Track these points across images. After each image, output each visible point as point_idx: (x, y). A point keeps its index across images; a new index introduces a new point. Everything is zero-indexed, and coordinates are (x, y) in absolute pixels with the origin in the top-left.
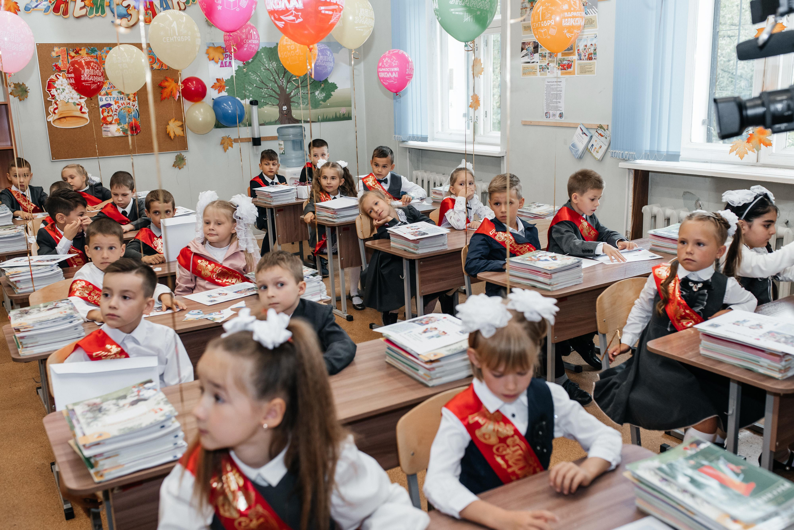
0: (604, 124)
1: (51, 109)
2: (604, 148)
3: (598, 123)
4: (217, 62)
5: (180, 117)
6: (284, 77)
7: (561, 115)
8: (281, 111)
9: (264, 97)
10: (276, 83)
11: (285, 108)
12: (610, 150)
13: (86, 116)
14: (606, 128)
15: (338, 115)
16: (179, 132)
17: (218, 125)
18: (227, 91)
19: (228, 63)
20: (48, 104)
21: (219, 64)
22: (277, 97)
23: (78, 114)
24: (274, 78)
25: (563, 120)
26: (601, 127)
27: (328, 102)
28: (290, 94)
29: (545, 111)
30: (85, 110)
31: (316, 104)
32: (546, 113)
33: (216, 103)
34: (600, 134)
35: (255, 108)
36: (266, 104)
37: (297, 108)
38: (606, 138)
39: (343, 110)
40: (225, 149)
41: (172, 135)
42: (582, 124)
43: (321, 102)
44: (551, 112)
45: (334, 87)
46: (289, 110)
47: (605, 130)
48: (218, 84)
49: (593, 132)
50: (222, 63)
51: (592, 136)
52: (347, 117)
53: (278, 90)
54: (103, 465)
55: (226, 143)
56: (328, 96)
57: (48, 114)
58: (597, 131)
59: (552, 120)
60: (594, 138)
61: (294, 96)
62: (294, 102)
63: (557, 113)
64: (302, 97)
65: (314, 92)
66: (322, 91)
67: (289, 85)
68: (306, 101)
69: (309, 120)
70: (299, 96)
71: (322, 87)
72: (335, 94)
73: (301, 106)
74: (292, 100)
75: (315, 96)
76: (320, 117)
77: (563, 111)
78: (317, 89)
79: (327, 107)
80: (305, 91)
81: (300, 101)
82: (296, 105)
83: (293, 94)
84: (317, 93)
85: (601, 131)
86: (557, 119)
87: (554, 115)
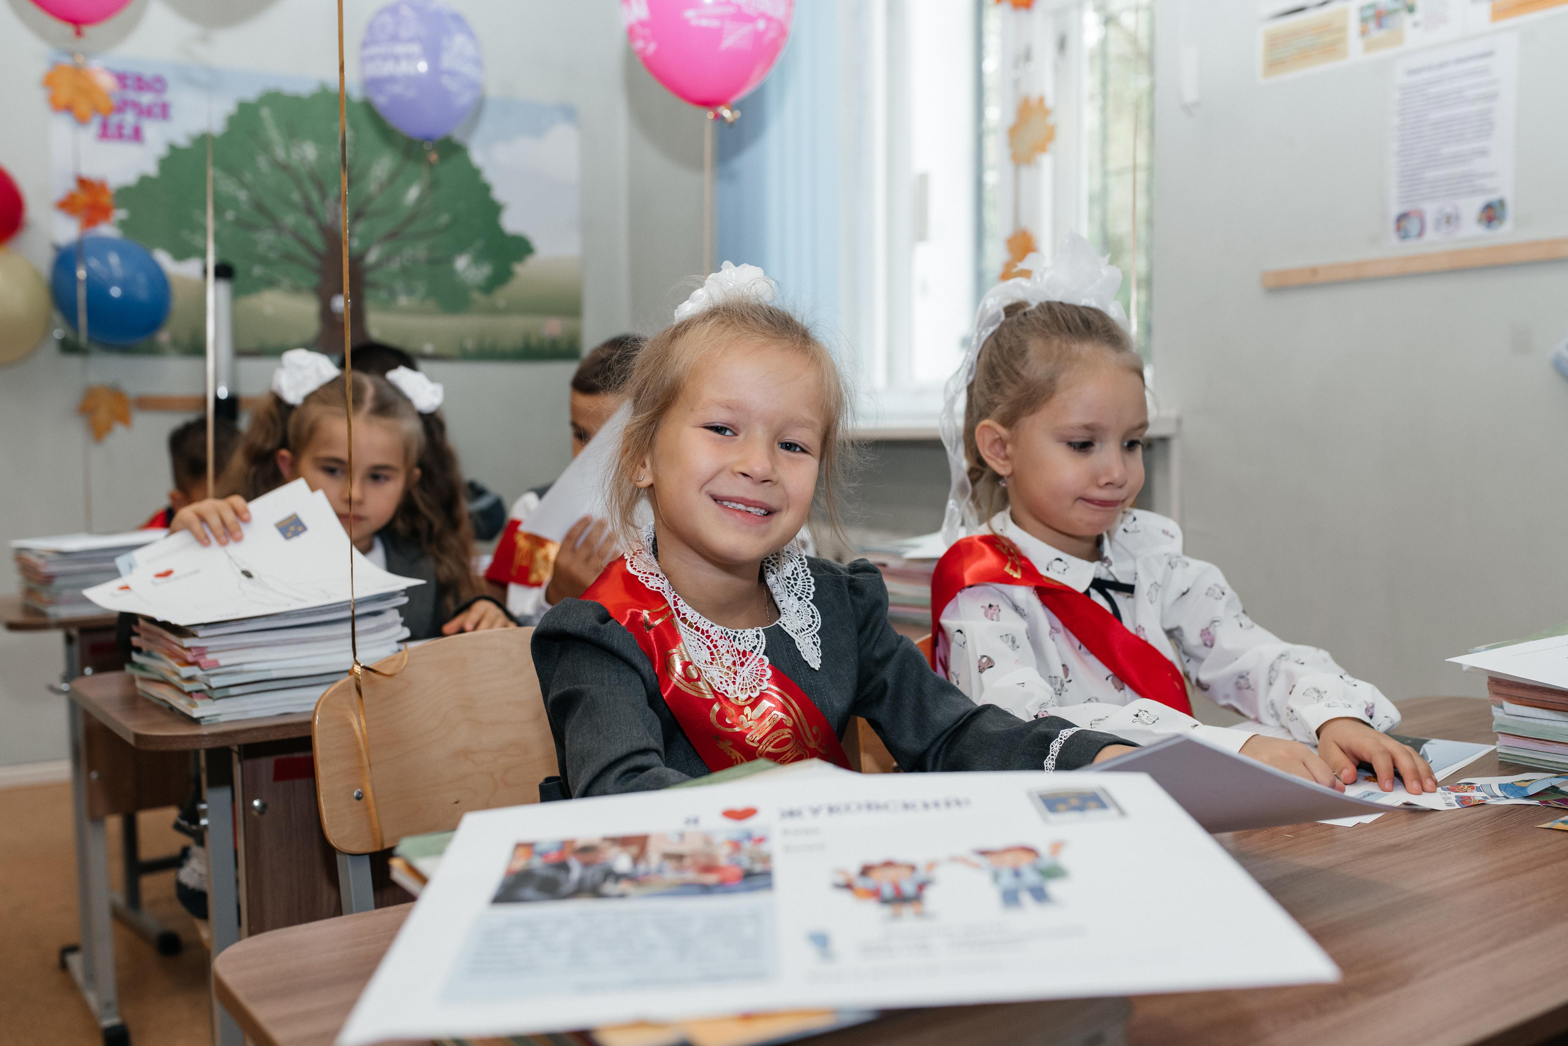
4: (82, 121)
7: (1492, 214)
8: (326, 314)
9: (264, 261)
10: (310, 211)
11: (341, 304)
15: (534, 342)
18: (123, 225)
19: (128, 131)
21: (94, 128)
22: (314, 261)
24: (306, 198)
25: (1506, 232)
27: (502, 296)
28: (364, 255)
29: (1395, 210)
31: (454, 299)
32: (1402, 218)
33: (68, 259)
36: (270, 283)
37: (388, 306)
39: (552, 329)
40: (99, 432)
43: (477, 296)
44: (1431, 210)
45: (521, 247)
46: (357, 313)
48: (83, 198)
50: (105, 126)
52: (566, 352)
53: (317, 241)
55: (103, 411)
56: (501, 277)
59: (1433, 244)
61: (378, 265)
62: (375, 285)
63: (1471, 207)
64: (406, 273)
65: (449, 260)
66: (478, 259)
67: (361, 227)
68: (421, 287)
69: (428, 348)
70: (395, 266)
71: (479, 244)
72: (524, 270)
73: (403, 301)
74: (370, 277)
75: (452, 272)
76: (470, 345)
77: (1506, 192)
78: (461, 250)
79: (494, 311)
80: (419, 251)
81: (399, 285)
82: (383, 295)
83: (372, 257)
84: (462, 263)
86: (1471, 236)
87: (1450, 219)
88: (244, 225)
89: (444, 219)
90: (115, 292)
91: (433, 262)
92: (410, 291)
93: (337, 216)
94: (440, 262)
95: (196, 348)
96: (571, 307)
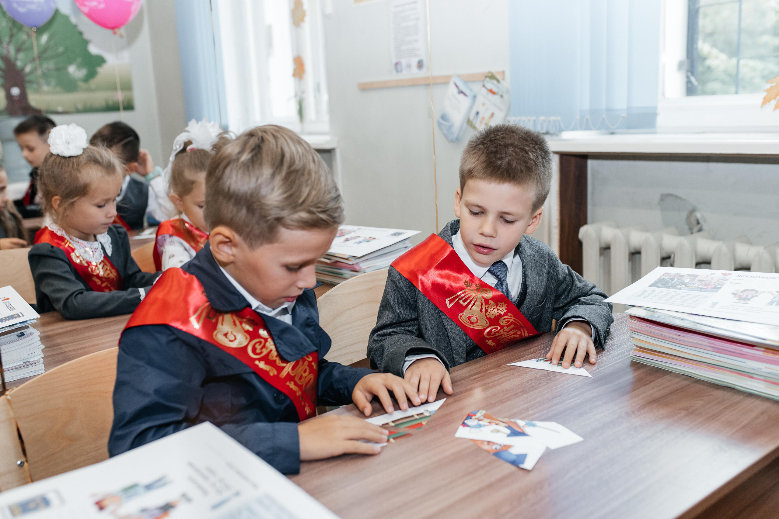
0: (496, 69)
2: (499, 115)
3: (485, 69)
6: (10, 42)
7: (420, 65)
8: (9, 96)
11: (15, 91)
12: (511, 118)
14: (499, 77)
15: (110, 103)
22: (2, 74)
25: (424, 72)
26: (492, 77)
27: (93, 83)
28: (22, 70)
29: (394, 61)
31: (70, 86)
32: (397, 64)
34: (491, 91)
37: (38, 91)
38: (502, 96)
39: (120, 96)
42: (459, 76)
43: (81, 84)
44: (404, 62)
45: (100, 61)
46: (23, 95)
47: (498, 81)
49: (477, 88)
51: (475, 97)
52: (126, 106)
53: (1, 63)
56: (91, 74)
58: (484, 86)
59: (405, 75)
60: (480, 101)
61: (31, 72)
62: (31, 82)
63: (414, 62)
64: (45, 75)
65: (65, 68)
66: (79, 67)
67: (21, 56)
68: (53, 82)
69: (60, 109)
70: (39, 72)
71: (79, 60)
72: (102, 71)
73: (45, 88)
74: (28, 78)
75: (67, 74)
76: (80, 106)
77: (423, 57)
78: (70, 62)
79: (90, 90)
80: (50, 65)
81: (42, 81)
82: (35, 86)
83: (28, 69)
84: (72, 69)
85: (491, 85)
86: (415, 73)
87: (409, 66)
89: (61, 49)
91: (58, 69)
92: (48, 84)
93: (8, 51)
94: (61, 69)
96: (127, 87)
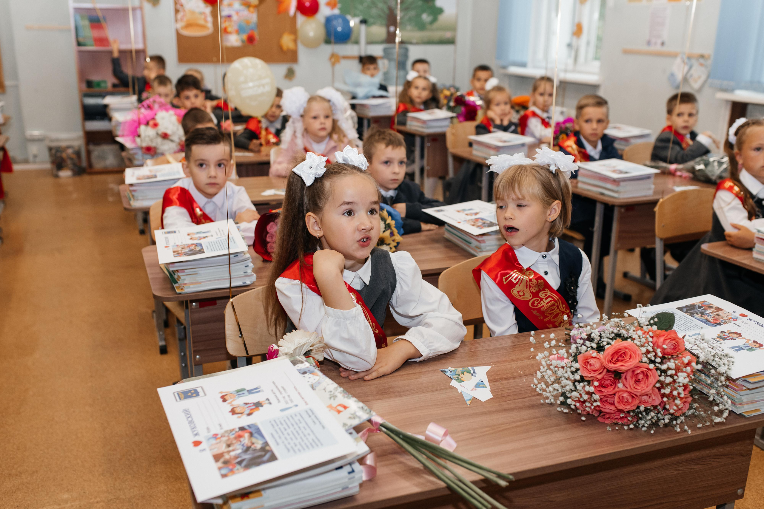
0: (706, 52)
1: (179, 16)
2: (703, 78)
3: (700, 52)
5: (294, 31)
7: (663, 44)
8: (388, 32)
9: (374, 17)
10: (385, 3)
11: (392, 29)
12: (710, 80)
13: (210, 25)
14: (706, 57)
15: (443, 39)
16: (291, 45)
17: (328, 42)
18: (340, 9)
20: (177, 11)
22: (385, 17)
23: (202, 22)
25: (665, 49)
26: (702, 56)
27: (435, 25)
29: (648, 39)
30: (210, 19)
31: (422, 27)
32: (649, 41)
33: (329, 20)
34: (701, 64)
35: (363, 27)
36: (375, 23)
38: (706, 68)
39: (448, 35)
40: (333, 65)
41: (285, 48)
42: (684, 54)
43: (428, 26)
44: (653, 41)
45: (440, 11)
47: (706, 59)
48: (332, 1)
49: (694, 61)
51: (692, 66)
52: (451, 42)
53: (387, 11)
54: (185, 279)
55: (335, 59)
56: (435, 20)
57: (176, 20)
58: (697, 61)
59: (653, 48)
60: (694, 68)
61: (403, 17)
62: (399, 24)
63: (659, 41)
64: (410, 19)
65: (421, 15)
66: (429, 14)
68: (413, 23)
69: (414, 41)
70: (406, 18)
71: (429, 10)
72: (442, 18)
73: (408, 28)
74: (399, 21)
75: (421, 19)
76: (425, 40)
77: (665, 40)
78: (424, 12)
79: (432, 30)
80: (412, 13)
81: (407, 23)
82: (403, 26)
83: (401, 15)
84: (424, 16)
85: (702, 61)
86: (658, 48)
87: (656, 44)
88: (369, 7)
90: (339, 29)
91: (417, 16)
92: (410, 25)
93: (392, 4)
94: (419, 16)
95: (357, 42)
96: (453, 28)
